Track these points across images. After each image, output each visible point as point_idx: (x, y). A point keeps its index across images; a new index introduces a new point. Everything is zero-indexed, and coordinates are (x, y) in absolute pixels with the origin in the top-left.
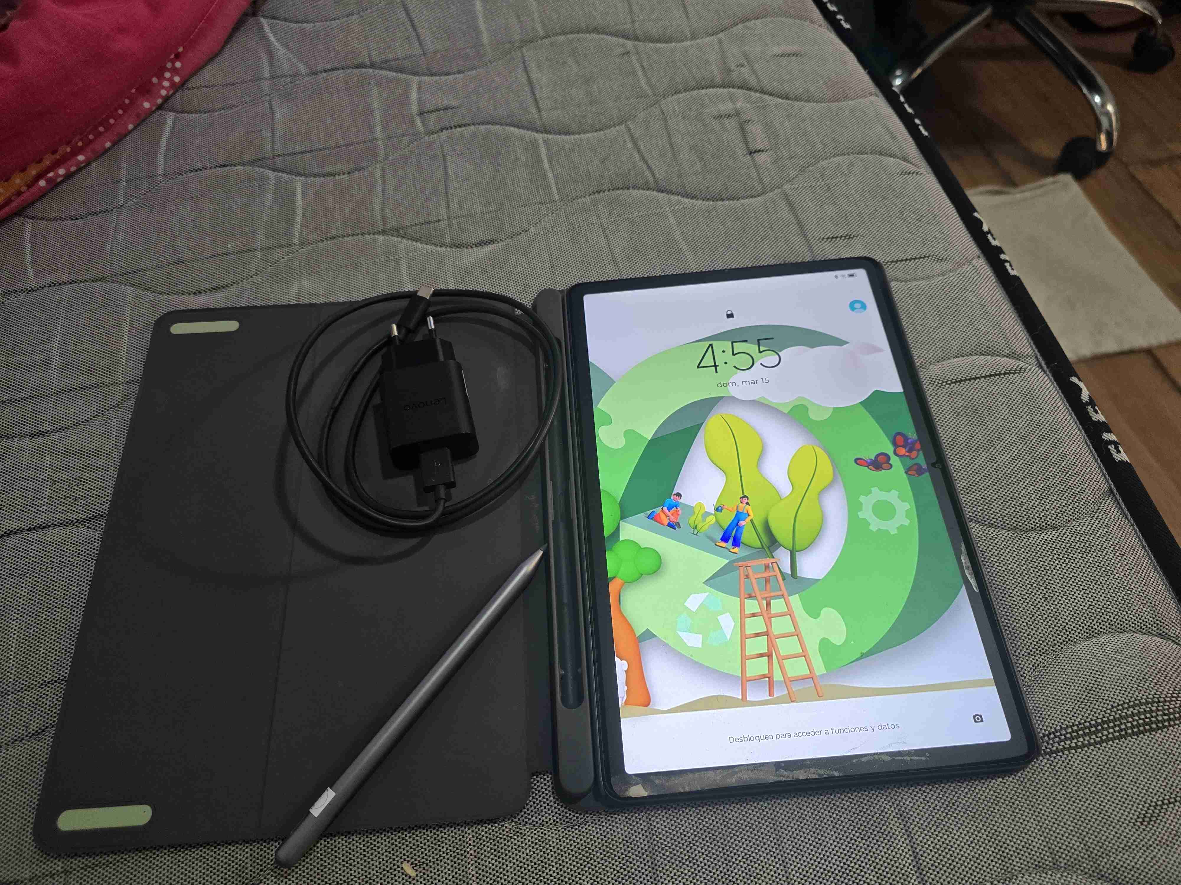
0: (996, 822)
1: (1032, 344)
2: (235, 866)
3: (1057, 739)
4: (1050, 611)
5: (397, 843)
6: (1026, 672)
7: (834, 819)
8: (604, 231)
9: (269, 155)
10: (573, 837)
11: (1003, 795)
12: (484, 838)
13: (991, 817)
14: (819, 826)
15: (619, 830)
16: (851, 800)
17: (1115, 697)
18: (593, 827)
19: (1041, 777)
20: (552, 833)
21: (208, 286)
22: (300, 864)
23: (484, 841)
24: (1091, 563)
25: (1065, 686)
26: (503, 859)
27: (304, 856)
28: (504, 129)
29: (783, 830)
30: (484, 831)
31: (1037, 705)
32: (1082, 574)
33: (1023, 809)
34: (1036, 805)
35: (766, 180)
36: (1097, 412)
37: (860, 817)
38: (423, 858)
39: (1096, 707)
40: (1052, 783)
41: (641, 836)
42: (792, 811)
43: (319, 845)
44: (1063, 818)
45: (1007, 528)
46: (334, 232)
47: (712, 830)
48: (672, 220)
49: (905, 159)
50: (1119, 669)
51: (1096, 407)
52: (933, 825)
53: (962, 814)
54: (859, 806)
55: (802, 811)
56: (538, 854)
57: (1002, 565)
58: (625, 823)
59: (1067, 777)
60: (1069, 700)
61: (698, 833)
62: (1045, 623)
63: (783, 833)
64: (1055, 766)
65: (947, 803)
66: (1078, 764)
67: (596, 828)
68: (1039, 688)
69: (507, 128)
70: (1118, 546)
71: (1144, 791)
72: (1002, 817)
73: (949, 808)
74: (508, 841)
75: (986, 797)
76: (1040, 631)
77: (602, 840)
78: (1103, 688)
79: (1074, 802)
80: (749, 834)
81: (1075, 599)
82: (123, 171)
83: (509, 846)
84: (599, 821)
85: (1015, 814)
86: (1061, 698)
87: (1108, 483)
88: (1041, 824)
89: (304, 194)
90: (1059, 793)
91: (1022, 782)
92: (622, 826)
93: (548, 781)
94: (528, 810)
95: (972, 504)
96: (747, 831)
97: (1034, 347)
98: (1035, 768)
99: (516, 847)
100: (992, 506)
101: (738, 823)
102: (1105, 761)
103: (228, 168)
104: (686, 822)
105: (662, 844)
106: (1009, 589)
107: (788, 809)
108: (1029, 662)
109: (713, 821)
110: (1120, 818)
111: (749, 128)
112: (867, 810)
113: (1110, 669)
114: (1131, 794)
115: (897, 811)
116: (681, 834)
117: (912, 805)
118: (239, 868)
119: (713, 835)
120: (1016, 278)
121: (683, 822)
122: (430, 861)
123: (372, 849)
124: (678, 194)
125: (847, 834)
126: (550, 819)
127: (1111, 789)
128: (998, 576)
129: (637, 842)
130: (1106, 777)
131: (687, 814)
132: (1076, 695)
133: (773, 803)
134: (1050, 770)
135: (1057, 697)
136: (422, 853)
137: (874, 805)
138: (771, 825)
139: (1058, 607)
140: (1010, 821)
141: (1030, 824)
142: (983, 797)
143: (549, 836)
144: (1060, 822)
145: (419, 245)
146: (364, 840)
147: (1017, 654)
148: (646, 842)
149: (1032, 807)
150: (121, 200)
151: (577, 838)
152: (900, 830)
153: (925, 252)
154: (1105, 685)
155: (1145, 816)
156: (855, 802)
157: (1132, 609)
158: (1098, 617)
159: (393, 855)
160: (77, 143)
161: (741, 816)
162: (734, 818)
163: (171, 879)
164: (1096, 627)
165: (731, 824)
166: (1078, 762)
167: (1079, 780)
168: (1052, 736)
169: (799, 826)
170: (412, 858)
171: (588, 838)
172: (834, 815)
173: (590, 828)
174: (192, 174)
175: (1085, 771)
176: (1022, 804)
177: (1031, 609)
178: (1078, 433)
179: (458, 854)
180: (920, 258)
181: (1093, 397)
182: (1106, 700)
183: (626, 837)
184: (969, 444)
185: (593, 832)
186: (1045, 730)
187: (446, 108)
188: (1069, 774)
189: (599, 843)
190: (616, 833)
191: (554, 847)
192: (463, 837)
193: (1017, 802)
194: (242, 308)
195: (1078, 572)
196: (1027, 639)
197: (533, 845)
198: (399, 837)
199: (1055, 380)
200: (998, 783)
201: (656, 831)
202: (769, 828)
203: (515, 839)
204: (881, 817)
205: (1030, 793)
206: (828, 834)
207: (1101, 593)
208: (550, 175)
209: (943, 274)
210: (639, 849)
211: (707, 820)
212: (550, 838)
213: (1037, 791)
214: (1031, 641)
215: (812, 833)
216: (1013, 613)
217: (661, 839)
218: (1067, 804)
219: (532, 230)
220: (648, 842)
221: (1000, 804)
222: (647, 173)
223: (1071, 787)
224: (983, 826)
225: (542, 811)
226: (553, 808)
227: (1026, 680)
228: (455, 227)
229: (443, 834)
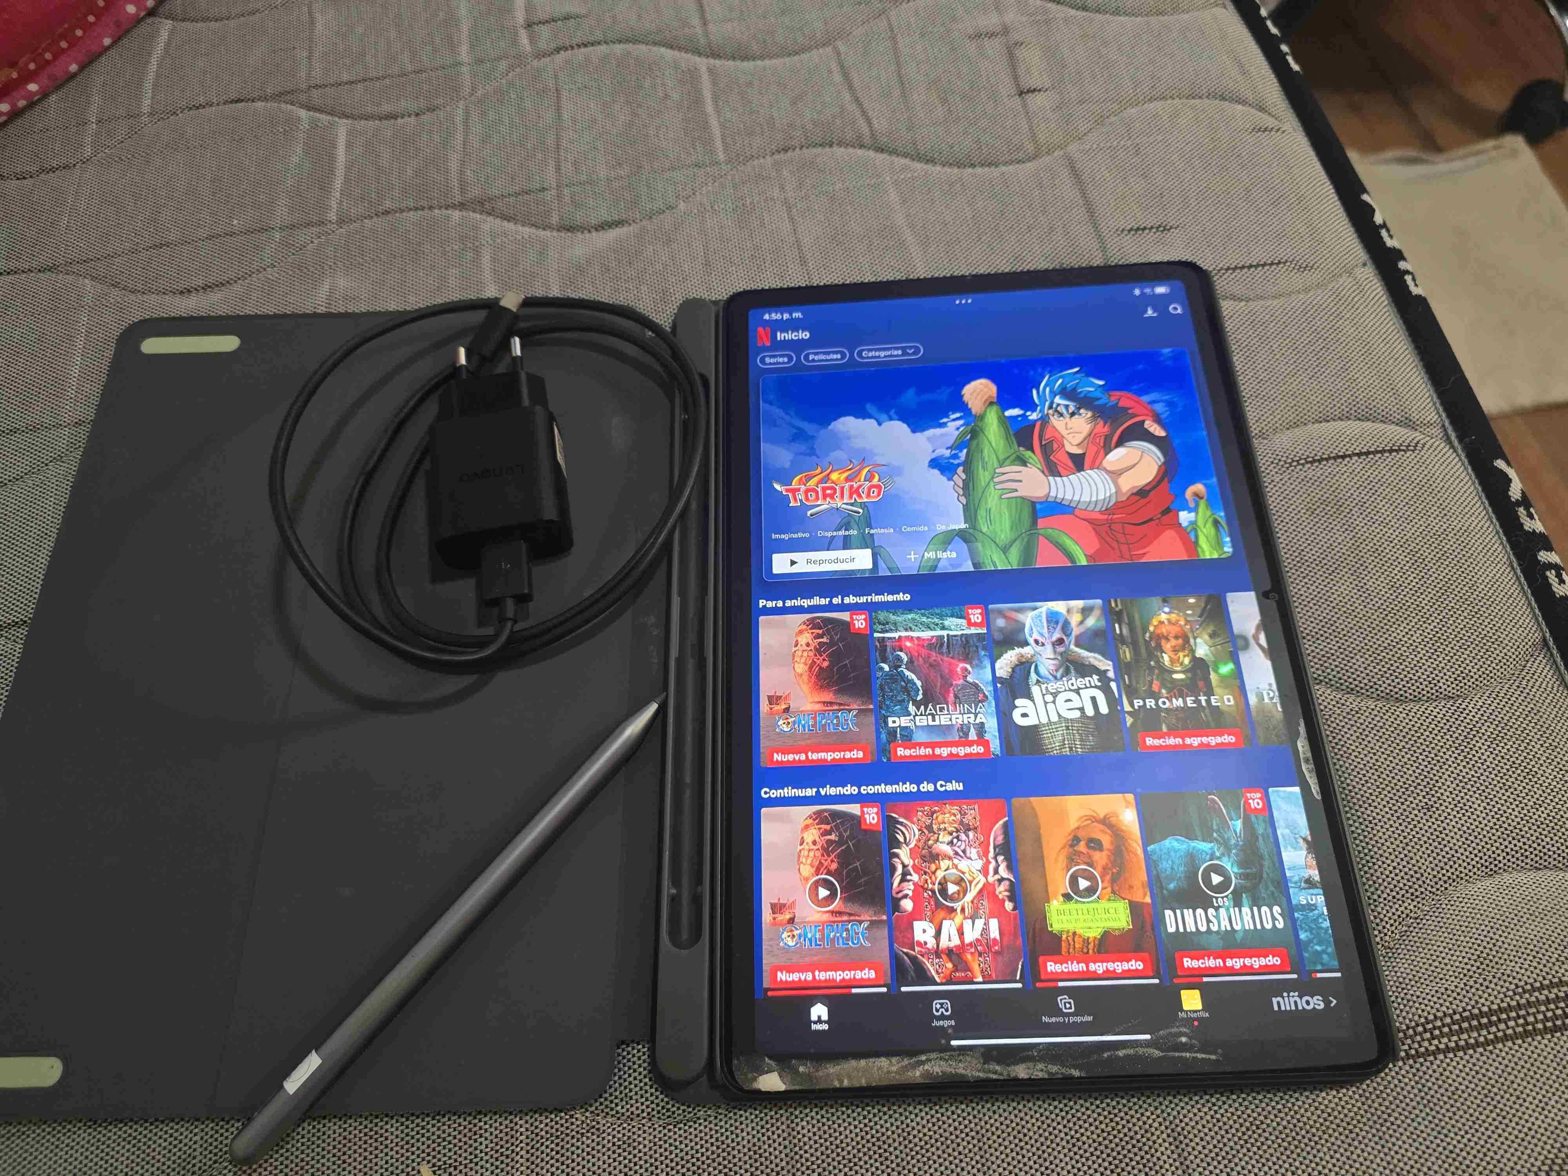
0: (1321, 1159)
1: (1438, 405)
2: (178, 1154)
3: (1428, 1035)
4: (1432, 830)
5: (414, 1133)
6: (1388, 926)
7: (1072, 1137)
8: (789, 209)
9: (304, 86)
10: (675, 1140)
11: (1336, 1118)
12: (543, 1133)
13: (1315, 1151)
14: (1048, 1147)
15: (745, 1134)
16: (1099, 1110)
17: (1523, 971)
18: (706, 1127)
19: (1398, 1094)
20: (644, 1132)
21: (201, 283)
22: (271, 1157)
23: (542, 1138)
24: (1503, 758)
25: (1447, 950)
26: (568, 1167)
27: (277, 1145)
28: (650, 51)
29: (992, 1150)
30: (543, 1122)
31: (1401, 980)
32: (1487, 773)
33: (1366, 1141)
34: (1387, 1137)
35: (1041, 137)
36: (1531, 517)
37: (1111, 1137)
38: (450, 1158)
39: (1493, 986)
40: (1414, 1104)
41: (776, 1145)
42: (1008, 1122)
43: (300, 1129)
44: (1426, 1160)
45: (1375, 695)
46: (388, 204)
47: (884, 1142)
48: (893, 196)
49: (1261, 109)
50: (1533, 927)
51: (1532, 510)
52: (1224, 1158)
53: (1269, 1142)
54: (1111, 1120)
55: (1024, 1123)
56: (620, 1163)
57: (1362, 756)
58: (754, 1125)
59: (1439, 1096)
60: (1451, 973)
61: (863, 1146)
62: (1423, 849)
63: (991, 1155)
64: (1421, 1078)
65: (1248, 1124)
66: (1458, 1076)
67: (711, 1129)
68: (1405, 951)
69: (655, 49)
70: (1549, 732)
71: (1556, 1123)
72: (1332, 1153)
73: (1250, 1133)
74: (578, 1140)
75: (1309, 1119)
76: (1414, 862)
77: (718, 1148)
78: (1506, 956)
79: (1446, 1136)
80: (940, 1152)
81: (1472, 813)
82: (94, 108)
83: (578, 1148)
84: (716, 1118)
85: (1352, 1149)
86: (1439, 970)
87: (1542, 630)
88: (1391, 1167)
89: (349, 145)
90: (1424, 1119)
91: (1367, 1098)
92: (749, 1129)
93: (644, 1054)
94: (611, 1095)
95: (1323, 656)
96: (938, 1149)
97: (1441, 410)
98: (1389, 1078)
99: (589, 1149)
100: (1354, 661)
101: (925, 1135)
102: (1500, 1072)
103: (243, 104)
104: (845, 1128)
105: (807, 1160)
106: (1371, 794)
107: (1002, 1119)
108: (1394, 910)
109: (887, 1130)
110: (1516, 1164)
111: (1022, 53)
112: (1124, 1127)
113: (1518, 927)
114: (1535, 1127)
115: (1169, 1131)
116: (837, 1147)
117: (1193, 1123)
118: (183, 1157)
119: (885, 1151)
120: (1421, 301)
121: (842, 1129)
122: (461, 1163)
123: (376, 1140)
124: (905, 155)
125: (1090, 1163)
126: (643, 1111)
127: (1504, 1118)
128: (1355, 773)
129: (770, 1154)
130: (1498, 1097)
131: (849, 1116)
132: (1462, 965)
133: (980, 1107)
134: (1413, 1083)
135: (1433, 968)
136: (450, 1150)
137: (1135, 1120)
138: (975, 1142)
139: (1445, 825)
140: (1344, 1159)
141: (1374, 1166)
142: (1305, 1119)
143: (639, 1136)
144: (1422, 1165)
145: (511, 226)
146: (366, 1127)
147: (1375, 897)
148: (783, 1155)
149: (1380, 1138)
150: (88, 151)
151: (681, 1142)
152: (1171, 1161)
153: (1281, 255)
154: (1508, 952)
155: (1553, 1162)
156: (1106, 1113)
157: (1560, 834)
158: (1506, 843)
159: (407, 1151)
160: (27, 64)
161: (930, 1125)
162: (920, 1127)
163: (86, 1166)
164: (1501, 858)
165: (915, 1137)
166: (1457, 1072)
167: (1456, 1101)
168: (1420, 1029)
169: (1016, 1145)
170: (434, 1157)
171: (696, 1144)
172: (1073, 1133)
173: (702, 1128)
174: (191, 112)
175: (1467, 1087)
176: (1364, 1133)
177: (1402, 828)
178: (1499, 549)
179: (502, 1154)
180: (1272, 264)
181: (1528, 494)
182: (1509, 976)
183: (754, 1145)
184: (1325, 562)
185: (706, 1134)
186: (1411, 1021)
187: (567, 18)
188: (1442, 1091)
189: (713, 1153)
190: (740, 1139)
191: (645, 1154)
192: (512, 1129)
193: (1357, 1130)
194: (247, 317)
195: (1482, 771)
196: (1393, 875)
197: (615, 1148)
198: (418, 1125)
199: (1470, 463)
200: (1330, 1097)
201: (799, 1140)
202: (971, 1146)
203: (588, 1138)
204: (1144, 1140)
205: (1379, 1118)
206: (1061, 1161)
207: (1513, 806)
208: (714, 123)
209: (1306, 290)
210: (773, 1166)
211: (878, 1127)
212: (641, 1139)
213: (1389, 1115)
214: (1399, 878)
215: (1036, 1157)
216: (1375, 832)
217: (806, 1152)
218: (1436, 1138)
219: (682, 206)
220: (787, 1155)
221: (1331, 1131)
222: (861, 122)
223: (1443, 1111)
224: (1301, 1163)
225: (631, 1098)
226: (648, 1095)
227: (1387, 938)
228: (567, 199)
229: (482, 1124)
